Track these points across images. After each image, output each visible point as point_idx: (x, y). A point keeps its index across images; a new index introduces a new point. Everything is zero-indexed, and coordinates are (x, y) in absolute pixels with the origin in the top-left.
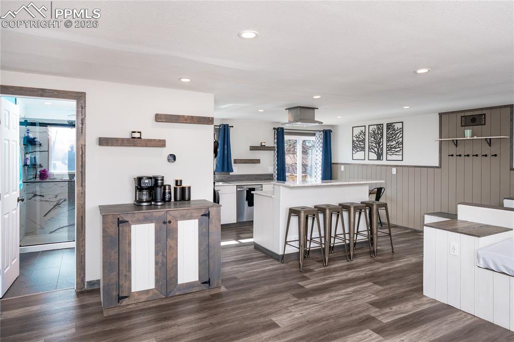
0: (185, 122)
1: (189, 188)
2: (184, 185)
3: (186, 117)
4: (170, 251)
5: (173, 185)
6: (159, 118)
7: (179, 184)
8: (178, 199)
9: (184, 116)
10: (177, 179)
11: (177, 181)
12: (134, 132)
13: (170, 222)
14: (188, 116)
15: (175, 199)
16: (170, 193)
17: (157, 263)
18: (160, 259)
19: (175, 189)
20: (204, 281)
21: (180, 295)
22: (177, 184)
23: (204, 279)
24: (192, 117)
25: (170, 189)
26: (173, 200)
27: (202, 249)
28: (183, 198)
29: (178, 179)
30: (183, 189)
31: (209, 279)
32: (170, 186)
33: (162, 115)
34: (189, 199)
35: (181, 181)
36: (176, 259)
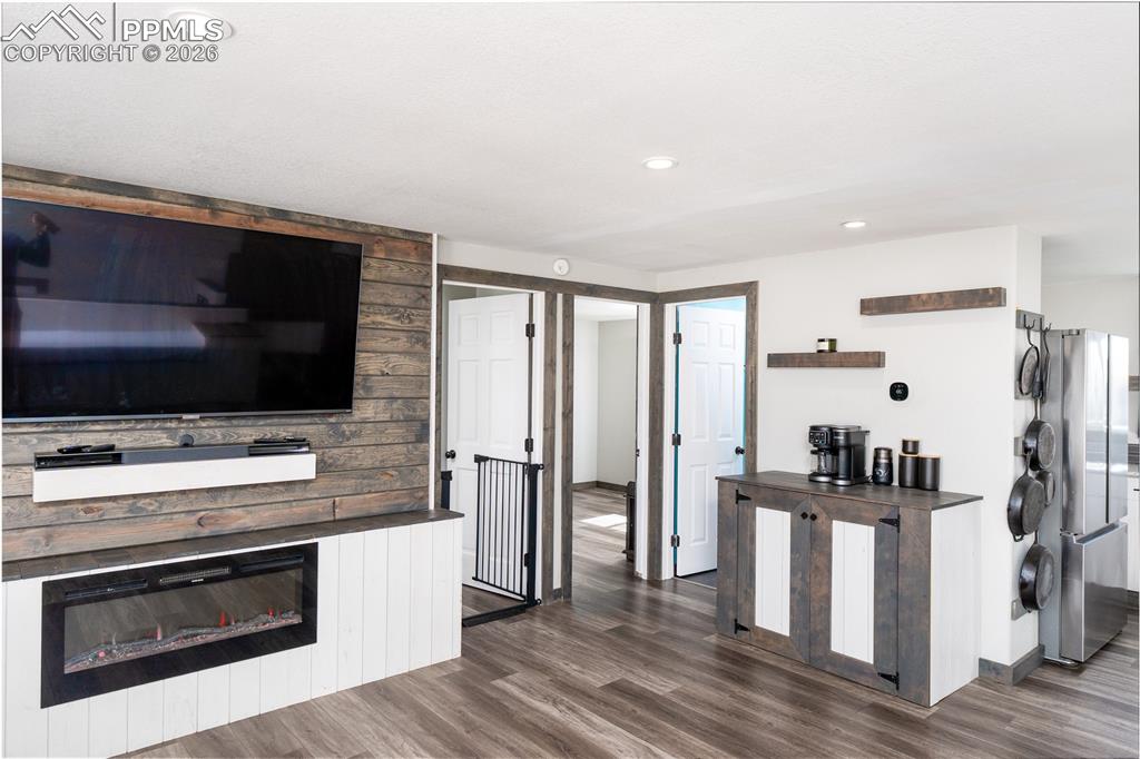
0: (922, 308)
1: (936, 462)
2: (924, 452)
3: (924, 298)
4: (816, 576)
5: (897, 452)
6: (870, 307)
7: (910, 449)
8: (909, 484)
9: (919, 296)
10: (906, 438)
11: (905, 443)
12: (823, 340)
13: (814, 517)
14: (930, 295)
15: (902, 483)
16: (890, 466)
17: (793, 590)
18: (799, 586)
19: (902, 459)
20: (884, 672)
21: (832, 674)
22: (905, 449)
23: (885, 667)
24: (940, 295)
25: (890, 459)
26: (896, 483)
27: (881, 596)
28: (918, 483)
29: (911, 437)
30: (919, 463)
31: (898, 674)
32: (889, 452)
33: (871, 300)
34: (935, 488)
35: (916, 444)
36: (828, 598)
